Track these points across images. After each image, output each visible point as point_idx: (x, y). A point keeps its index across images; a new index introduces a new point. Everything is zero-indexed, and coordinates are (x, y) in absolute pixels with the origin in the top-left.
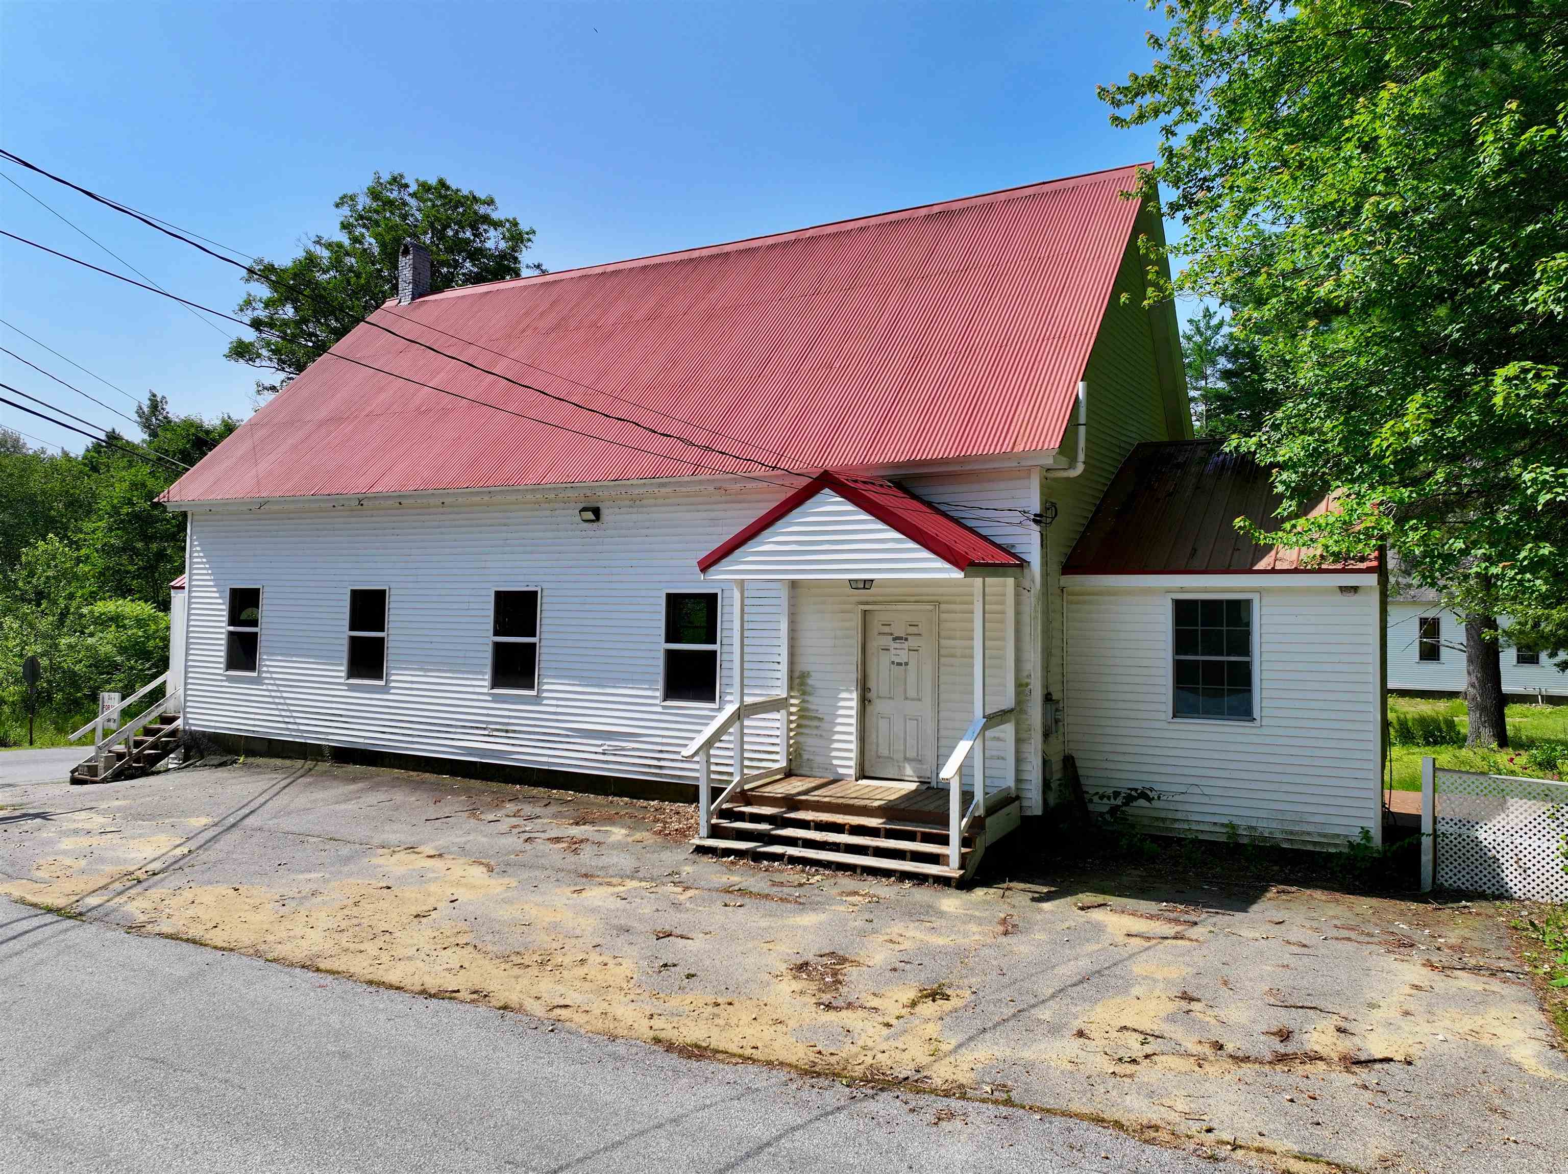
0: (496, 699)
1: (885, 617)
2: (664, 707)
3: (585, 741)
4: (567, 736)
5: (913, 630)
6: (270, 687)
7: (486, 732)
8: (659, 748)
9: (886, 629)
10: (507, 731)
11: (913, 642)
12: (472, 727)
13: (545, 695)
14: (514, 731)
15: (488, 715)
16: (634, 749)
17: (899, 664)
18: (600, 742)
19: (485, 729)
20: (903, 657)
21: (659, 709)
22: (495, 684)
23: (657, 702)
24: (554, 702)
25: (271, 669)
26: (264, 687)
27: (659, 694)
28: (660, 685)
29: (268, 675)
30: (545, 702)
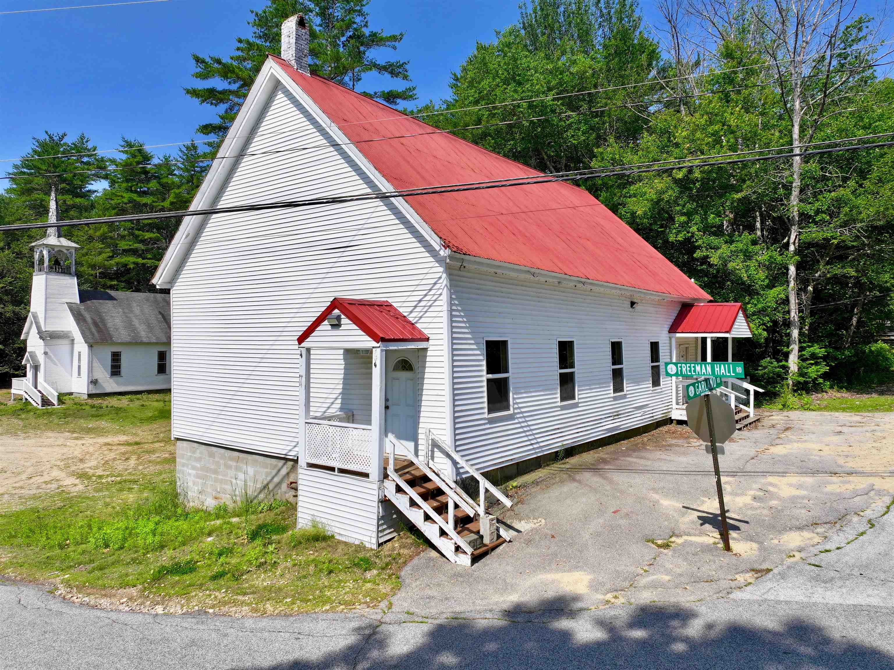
0: (614, 399)
3: (637, 412)
4: (633, 411)
6: (520, 420)
7: (612, 418)
8: (652, 408)
12: (608, 417)
13: (627, 393)
14: (620, 414)
15: (612, 409)
16: (648, 411)
18: (641, 411)
21: (651, 392)
22: (614, 391)
23: (651, 389)
25: (520, 405)
26: (516, 421)
27: (651, 385)
28: (651, 381)
29: (519, 411)
30: (627, 397)
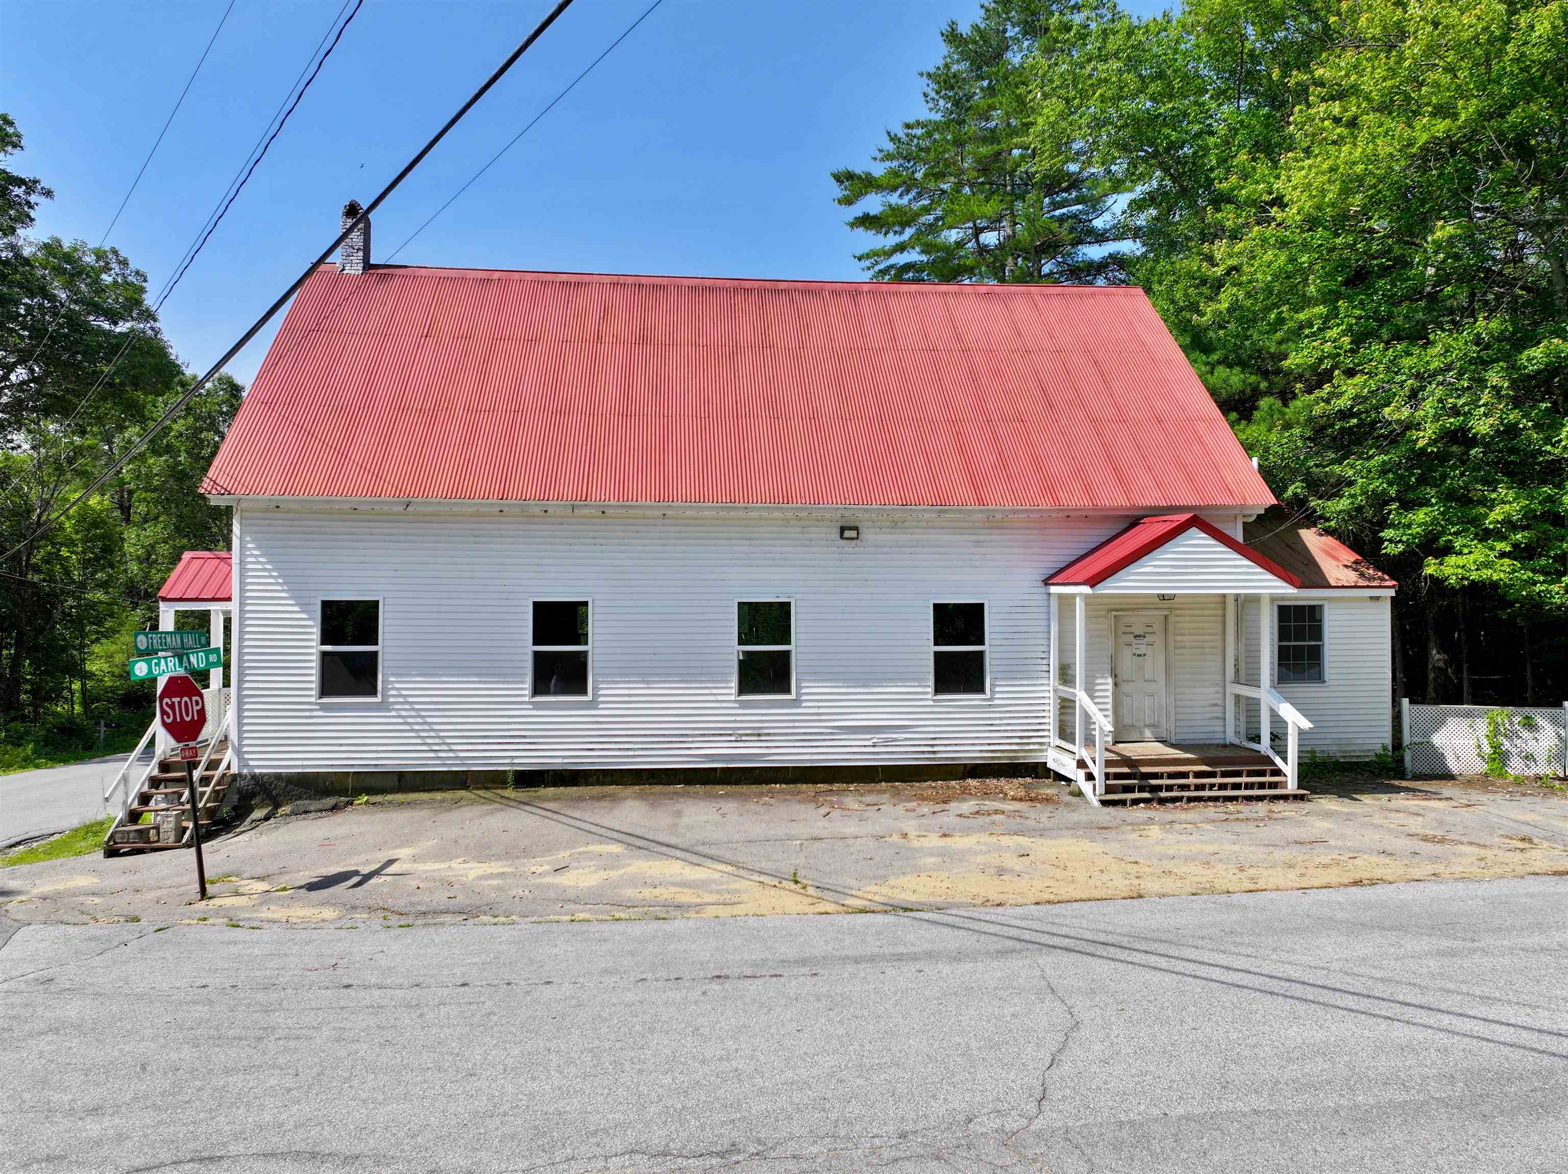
0: (744, 705)
1: (1127, 621)
2: (934, 701)
3: (852, 737)
4: (832, 734)
5: (1149, 630)
6: (404, 713)
7: (733, 738)
8: (933, 736)
9: (1129, 630)
10: (759, 735)
11: (1149, 638)
12: (714, 735)
13: (804, 698)
14: (769, 734)
15: (735, 721)
16: (906, 739)
17: (1139, 655)
18: (869, 736)
19: (730, 735)
20: (1143, 649)
21: (932, 703)
22: (742, 691)
23: (930, 696)
24: (816, 704)
25: (406, 692)
26: (393, 713)
27: (931, 690)
28: (931, 681)
29: (400, 699)
30: (804, 704)
